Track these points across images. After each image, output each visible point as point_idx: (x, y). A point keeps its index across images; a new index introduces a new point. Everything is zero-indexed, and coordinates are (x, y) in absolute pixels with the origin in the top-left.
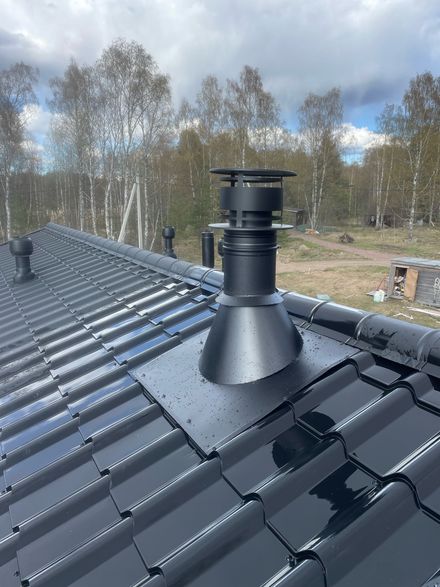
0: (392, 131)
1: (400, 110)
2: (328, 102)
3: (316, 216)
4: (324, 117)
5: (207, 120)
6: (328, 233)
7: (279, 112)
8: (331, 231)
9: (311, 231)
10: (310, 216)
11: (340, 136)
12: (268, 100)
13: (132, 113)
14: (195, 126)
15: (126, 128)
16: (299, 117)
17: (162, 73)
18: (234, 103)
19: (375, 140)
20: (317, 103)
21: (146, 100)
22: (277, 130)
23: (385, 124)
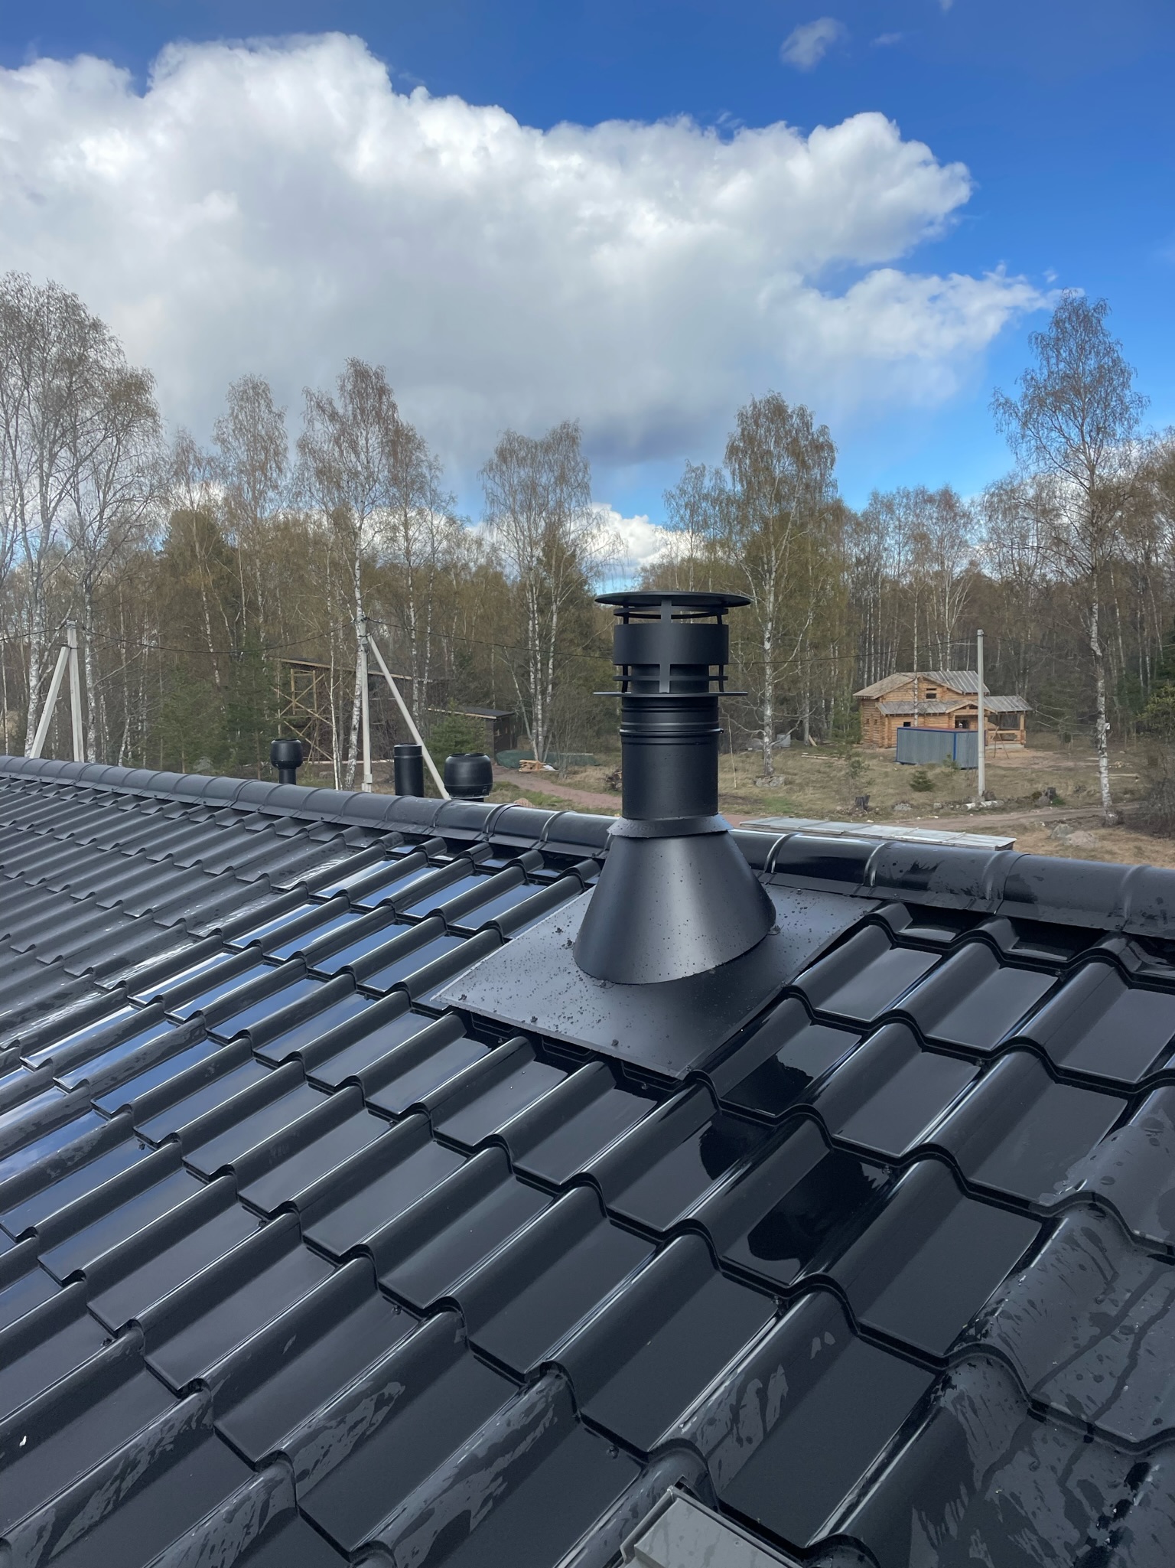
0: (706, 525)
1: (720, 479)
2: (553, 455)
3: (543, 727)
4: (545, 489)
5: (246, 486)
6: (576, 768)
7: (438, 473)
8: (582, 763)
9: (534, 765)
10: (527, 726)
11: (585, 534)
12: (408, 442)
13: (50, 466)
14: (216, 502)
15: (33, 506)
16: (484, 487)
17: (129, 366)
18: (326, 447)
19: (669, 546)
20: (527, 455)
21: (88, 432)
22: (435, 517)
23: (688, 511)
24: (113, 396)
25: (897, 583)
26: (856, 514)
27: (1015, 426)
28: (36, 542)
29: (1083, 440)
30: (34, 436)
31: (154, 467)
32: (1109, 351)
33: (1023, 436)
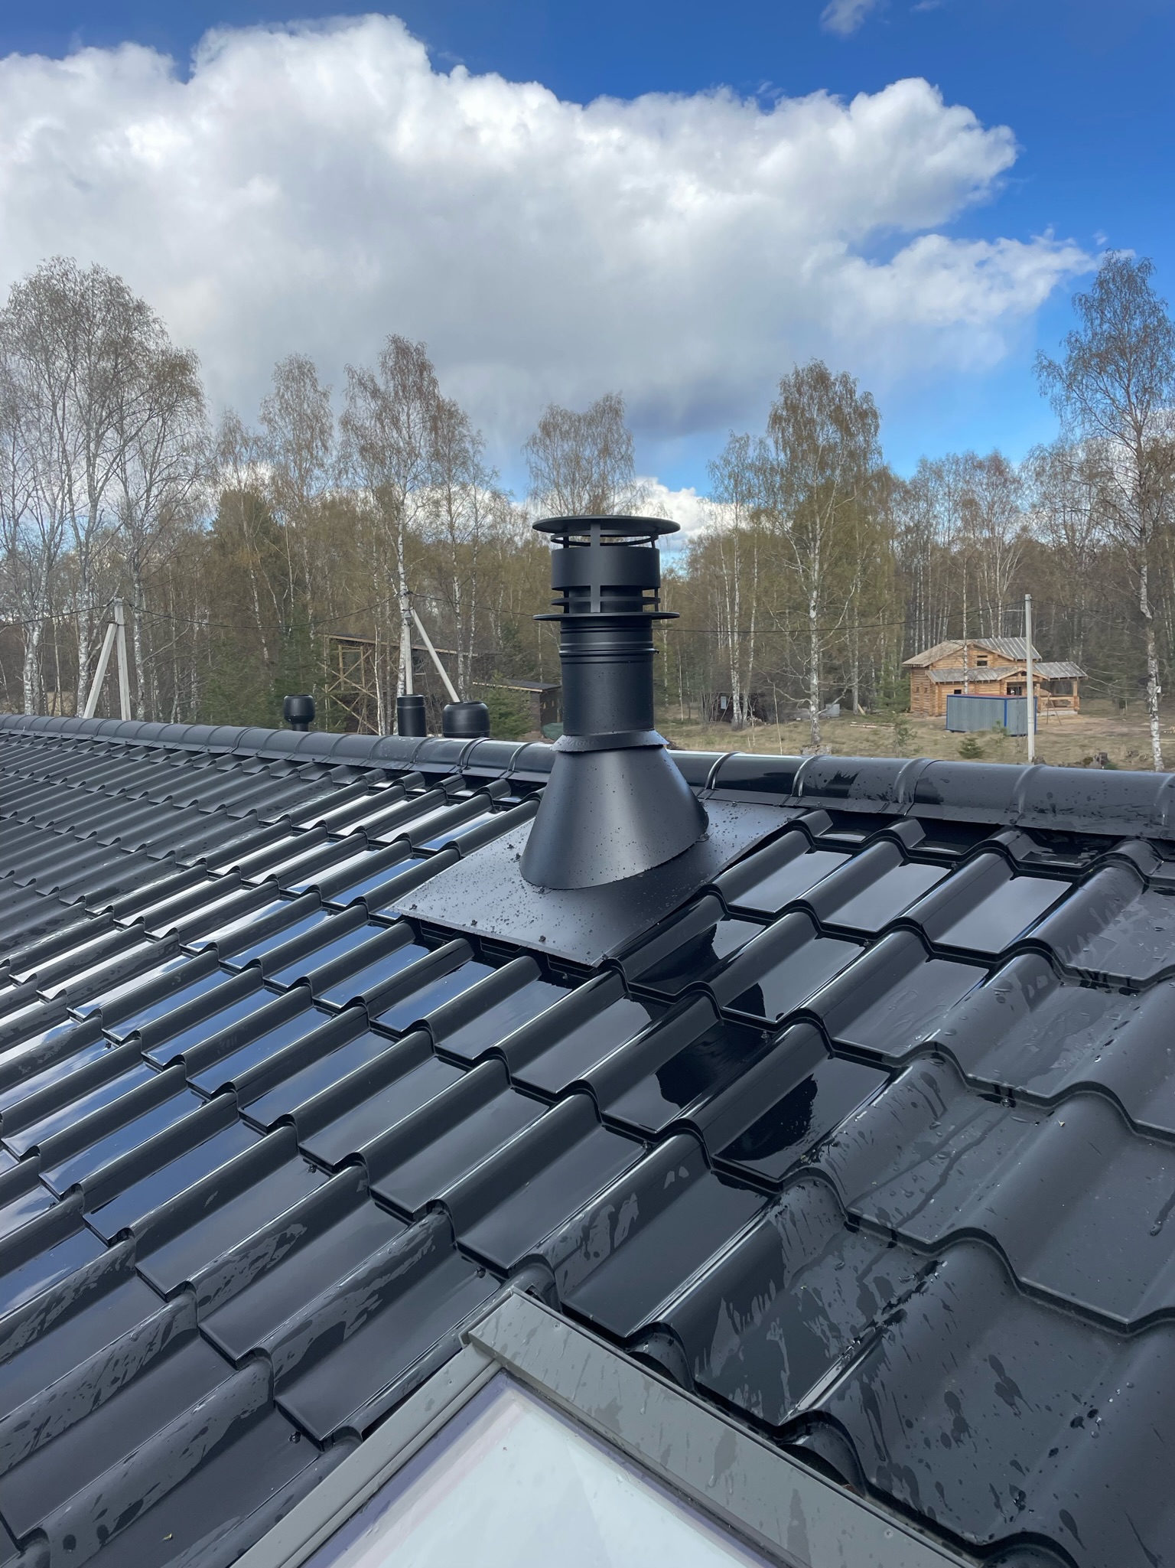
0: (750, 495)
1: (764, 448)
2: (597, 428)
4: (589, 462)
5: (293, 464)
7: (481, 448)
12: (450, 418)
13: (97, 447)
14: (262, 480)
15: (80, 486)
16: (528, 462)
17: (174, 347)
18: (368, 424)
19: (714, 518)
20: (570, 429)
21: (134, 413)
22: (478, 492)
23: (732, 480)
24: (157, 377)
25: (947, 549)
26: (904, 482)
27: (1059, 388)
28: (84, 522)
29: (1130, 401)
30: (82, 418)
31: (199, 446)
32: (1155, 310)
33: (1068, 398)
